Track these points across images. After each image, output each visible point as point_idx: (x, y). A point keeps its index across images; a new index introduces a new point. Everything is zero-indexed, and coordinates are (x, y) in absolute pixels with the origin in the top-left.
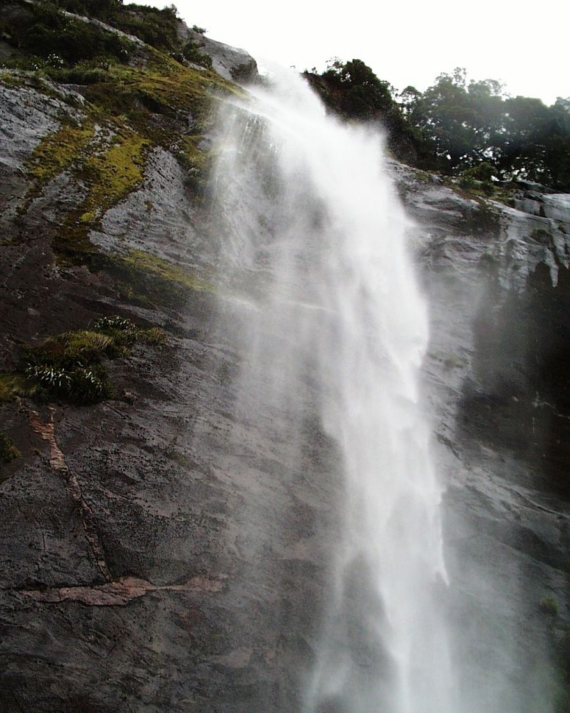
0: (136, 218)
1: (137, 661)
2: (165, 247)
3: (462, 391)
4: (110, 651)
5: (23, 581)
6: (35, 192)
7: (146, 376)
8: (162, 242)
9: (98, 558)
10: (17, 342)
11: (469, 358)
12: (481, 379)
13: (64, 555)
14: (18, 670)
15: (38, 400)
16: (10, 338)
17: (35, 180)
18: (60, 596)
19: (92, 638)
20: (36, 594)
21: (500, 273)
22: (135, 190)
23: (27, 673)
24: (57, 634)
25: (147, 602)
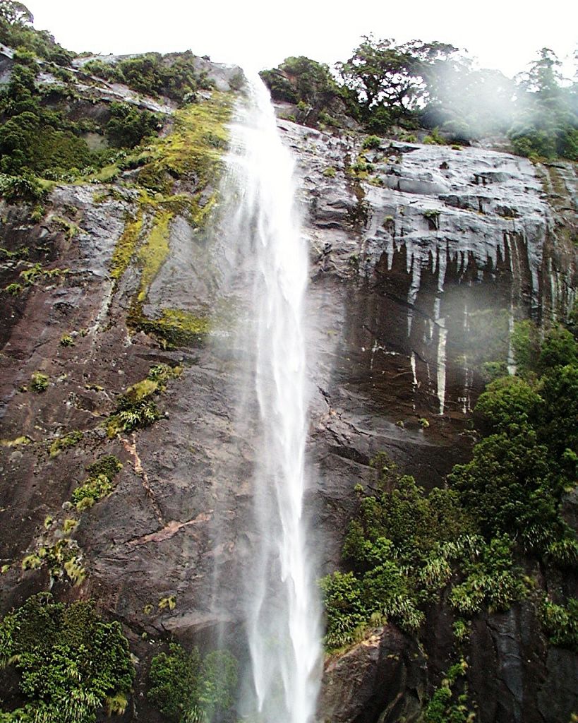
0: (167, 283)
1: (177, 563)
2: (182, 298)
3: (335, 353)
4: (167, 561)
5: (130, 537)
6: (115, 289)
7: (174, 401)
8: (180, 295)
9: (159, 516)
10: (116, 394)
11: (341, 327)
12: (346, 341)
13: (145, 520)
14: (133, 579)
15: (127, 433)
16: (113, 393)
17: (114, 280)
18: (145, 540)
19: (159, 557)
20: (136, 542)
21: (360, 266)
22: (165, 262)
23: (136, 579)
24: (145, 558)
25: (180, 534)
